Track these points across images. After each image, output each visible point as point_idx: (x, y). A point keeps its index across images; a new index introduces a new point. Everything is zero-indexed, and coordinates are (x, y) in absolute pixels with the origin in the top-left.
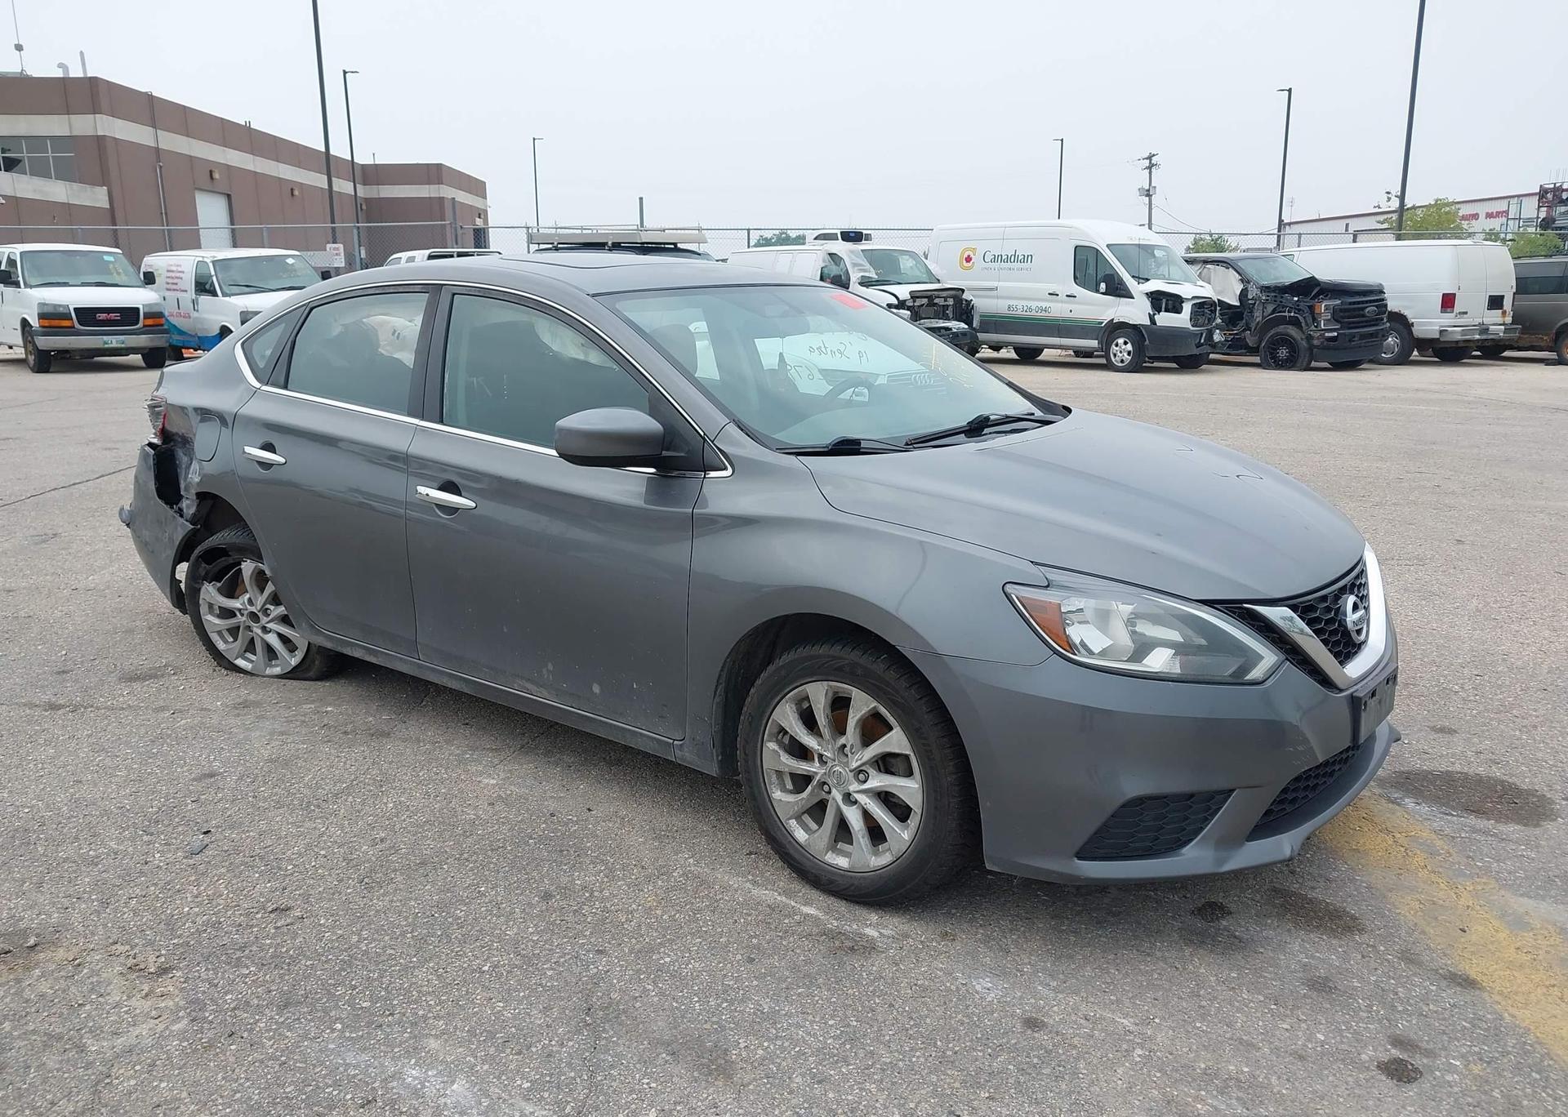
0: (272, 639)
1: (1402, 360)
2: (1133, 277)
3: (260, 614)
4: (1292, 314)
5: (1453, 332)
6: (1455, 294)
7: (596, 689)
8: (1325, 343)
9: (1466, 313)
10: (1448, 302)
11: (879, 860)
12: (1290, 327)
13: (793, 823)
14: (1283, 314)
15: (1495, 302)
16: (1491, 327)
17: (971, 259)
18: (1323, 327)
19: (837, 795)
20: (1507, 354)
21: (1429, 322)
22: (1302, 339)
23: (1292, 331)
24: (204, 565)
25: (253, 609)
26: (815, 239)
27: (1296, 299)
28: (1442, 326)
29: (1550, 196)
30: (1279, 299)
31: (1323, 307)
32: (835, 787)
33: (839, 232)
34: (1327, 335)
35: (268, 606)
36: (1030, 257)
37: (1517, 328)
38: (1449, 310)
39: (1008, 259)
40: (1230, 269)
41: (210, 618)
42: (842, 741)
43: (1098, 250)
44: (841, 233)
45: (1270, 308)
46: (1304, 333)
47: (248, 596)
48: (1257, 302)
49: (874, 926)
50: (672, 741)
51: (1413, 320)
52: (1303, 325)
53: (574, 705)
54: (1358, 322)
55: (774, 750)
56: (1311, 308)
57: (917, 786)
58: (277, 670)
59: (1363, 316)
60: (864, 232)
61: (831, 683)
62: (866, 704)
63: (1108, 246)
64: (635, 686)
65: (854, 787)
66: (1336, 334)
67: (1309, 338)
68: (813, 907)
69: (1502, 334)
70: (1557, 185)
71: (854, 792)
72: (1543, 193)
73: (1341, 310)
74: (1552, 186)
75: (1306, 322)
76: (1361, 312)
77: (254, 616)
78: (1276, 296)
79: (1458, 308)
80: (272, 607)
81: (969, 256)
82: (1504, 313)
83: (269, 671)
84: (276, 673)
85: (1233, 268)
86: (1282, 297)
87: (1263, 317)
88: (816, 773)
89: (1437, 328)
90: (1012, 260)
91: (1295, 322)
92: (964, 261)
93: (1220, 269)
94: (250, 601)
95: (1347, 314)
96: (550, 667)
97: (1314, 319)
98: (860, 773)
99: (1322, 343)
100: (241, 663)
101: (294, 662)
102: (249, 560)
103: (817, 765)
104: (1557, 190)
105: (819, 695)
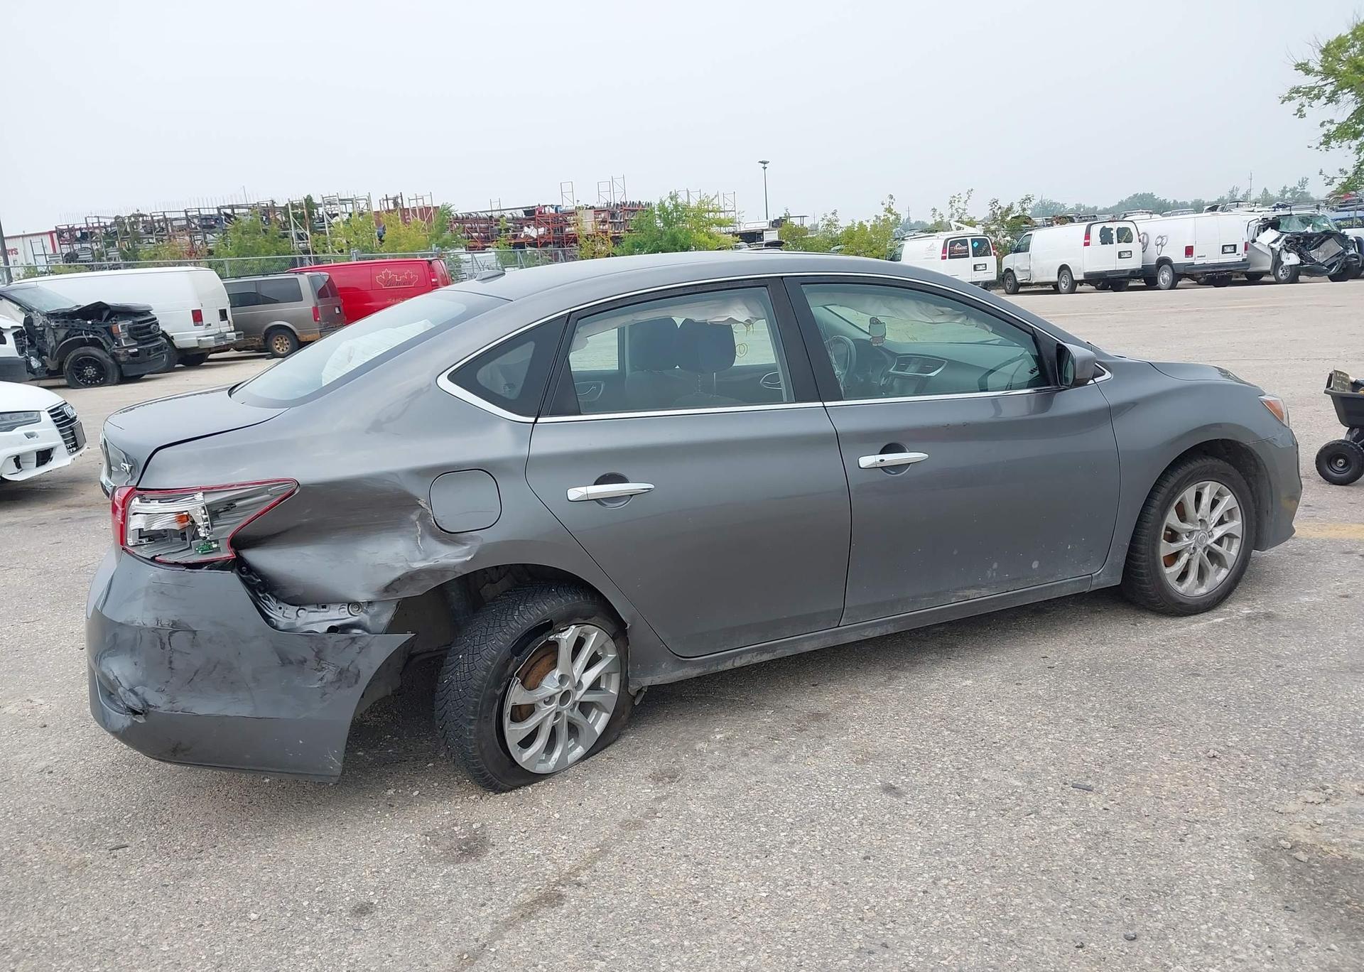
1: (170, 369)
4: (91, 336)
5: (208, 341)
6: (199, 310)
7: (1035, 565)
8: (131, 358)
9: (210, 325)
10: (197, 316)
11: (1222, 574)
12: (91, 348)
13: (1175, 584)
14: (81, 337)
15: (223, 314)
16: (227, 334)
18: (124, 345)
21: (187, 335)
22: (107, 358)
23: (95, 351)
24: (515, 659)
25: (567, 687)
27: (89, 322)
28: (198, 337)
29: (66, 235)
30: (70, 324)
31: (120, 327)
32: (1199, 547)
34: (130, 351)
35: (582, 676)
37: (241, 334)
38: (200, 323)
42: (1199, 518)
45: (62, 333)
46: (106, 351)
47: (558, 672)
48: (47, 329)
50: (1090, 576)
51: (172, 334)
52: (104, 344)
53: (1010, 589)
54: (148, 339)
55: (1166, 543)
56: (109, 330)
59: (150, 333)
61: (1196, 485)
62: (1214, 488)
64: (1069, 547)
66: (136, 350)
67: (114, 356)
69: (235, 339)
70: (70, 226)
71: (1210, 543)
73: (136, 329)
75: (106, 341)
76: (148, 330)
77: (565, 697)
78: (66, 322)
79: (205, 321)
82: (229, 322)
83: (571, 758)
84: (578, 756)
85: (7, 299)
86: (73, 322)
87: (58, 343)
88: (1190, 544)
89: (195, 338)
91: (95, 343)
94: (563, 678)
95: (139, 332)
96: (995, 565)
97: (114, 338)
99: (128, 358)
100: (540, 767)
101: (599, 728)
102: (573, 627)
103: (1187, 540)
104: (71, 230)
105: (1189, 495)
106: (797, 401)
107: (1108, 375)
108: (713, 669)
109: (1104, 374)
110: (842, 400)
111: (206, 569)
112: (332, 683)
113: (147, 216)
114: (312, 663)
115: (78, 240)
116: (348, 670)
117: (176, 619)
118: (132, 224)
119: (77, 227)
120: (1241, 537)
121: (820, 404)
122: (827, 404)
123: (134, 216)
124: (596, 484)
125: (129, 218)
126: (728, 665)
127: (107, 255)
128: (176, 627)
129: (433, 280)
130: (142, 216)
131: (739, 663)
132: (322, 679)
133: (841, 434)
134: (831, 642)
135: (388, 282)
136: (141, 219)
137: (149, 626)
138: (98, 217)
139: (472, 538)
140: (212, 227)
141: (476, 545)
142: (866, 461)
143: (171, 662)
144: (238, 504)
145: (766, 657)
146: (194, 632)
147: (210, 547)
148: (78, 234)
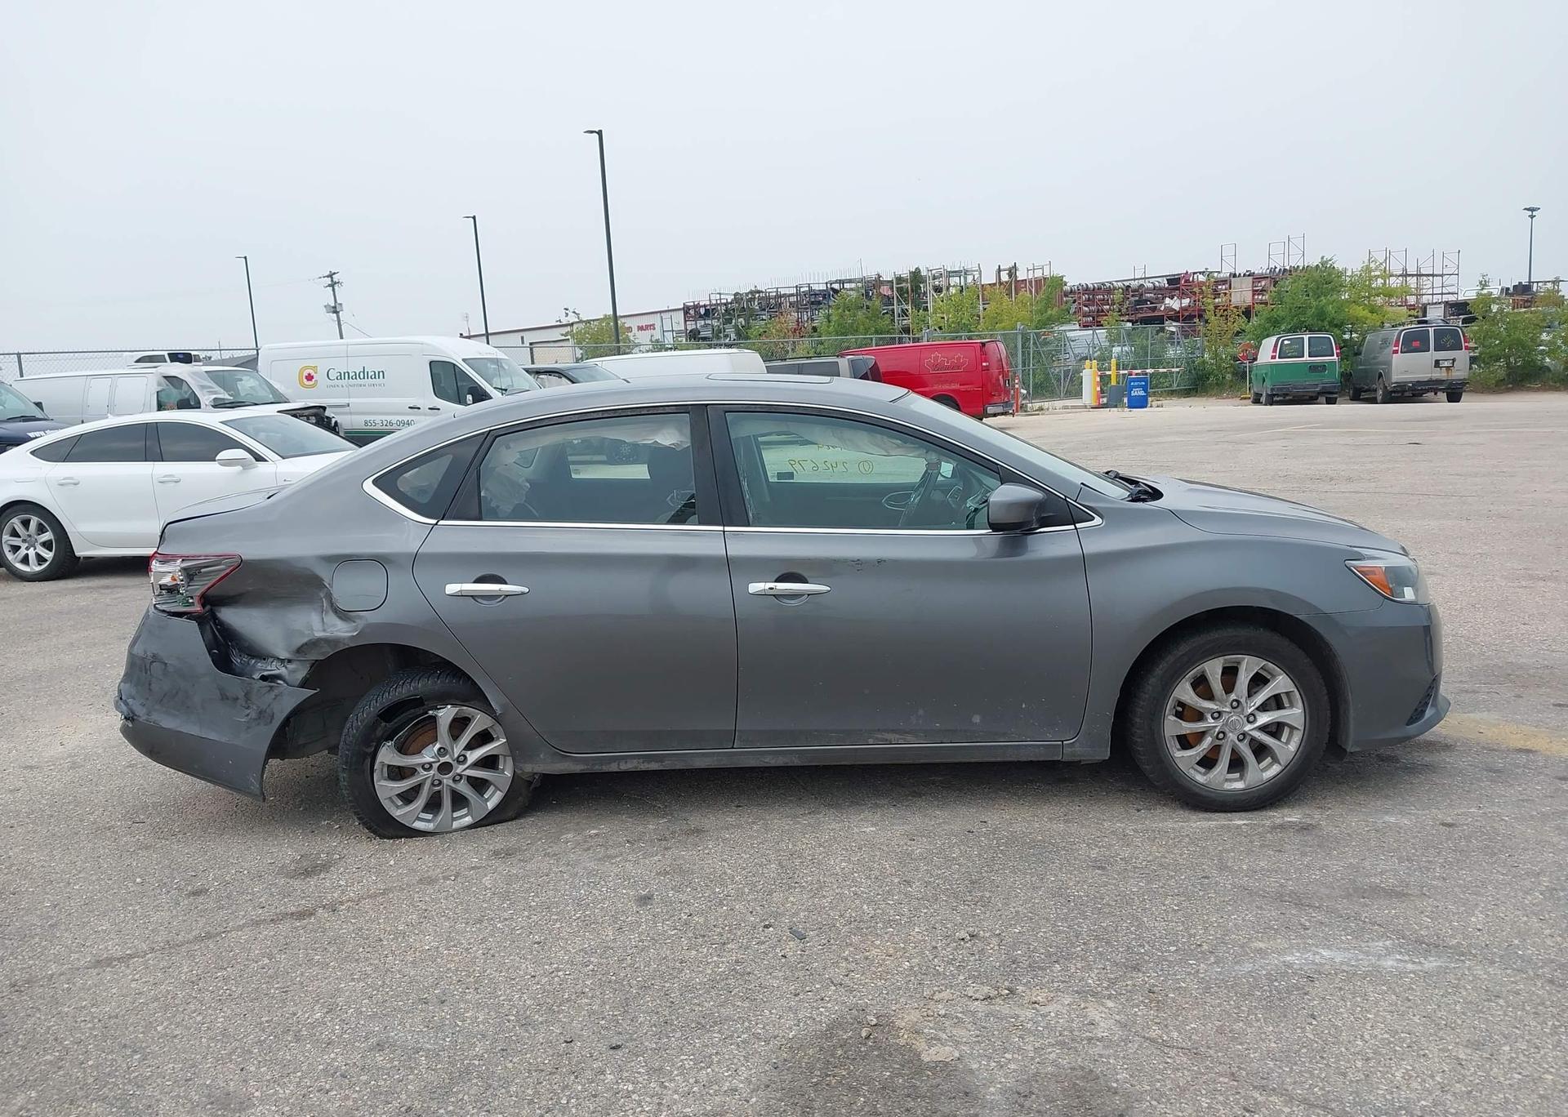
0: (464, 788)
2: (495, 388)
3: (454, 764)
7: (977, 719)
11: (1271, 771)
13: (1192, 771)
17: (312, 377)
19: (1232, 737)
24: (383, 724)
25: (446, 759)
26: (137, 362)
29: (692, 312)
32: (1232, 732)
33: (166, 353)
35: (464, 753)
36: (381, 374)
39: (356, 376)
40: (563, 378)
41: (384, 783)
42: (1233, 696)
43: (454, 365)
44: (169, 354)
47: (438, 746)
50: (1060, 743)
53: (944, 741)
55: (1175, 721)
57: (1300, 711)
58: (468, 820)
60: (193, 353)
61: (1226, 657)
62: (1257, 664)
63: (464, 360)
64: (1024, 706)
65: (1247, 728)
70: (696, 303)
71: (1250, 730)
72: (686, 310)
74: (692, 304)
77: (445, 768)
80: (468, 752)
81: (309, 374)
83: (456, 825)
84: (466, 824)
85: (566, 377)
88: (1216, 727)
90: (362, 377)
92: (305, 380)
94: (442, 751)
96: (921, 712)
98: (1251, 718)
100: (419, 825)
101: (491, 805)
102: (449, 706)
103: (1213, 721)
104: (696, 307)
105: (1213, 669)
106: (700, 524)
107: (1098, 520)
108: (597, 768)
109: (1093, 518)
110: (749, 525)
111: (186, 618)
112: (255, 719)
113: (762, 292)
114: (242, 701)
115: (701, 317)
116: (265, 711)
117: (155, 652)
118: (748, 301)
119: (701, 304)
120: (1302, 728)
121: (721, 528)
122: (727, 529)
123: (751, 292)
124: (475, 582)
125: (747, 294)
126: (614, 767)
127: (724, 331)
128: (155, 658)
129: (984, 364)
130: (759, 292)
131: (624, 767)
132: (248, 715)
133: (731, 559)
134: (725, 763)
136: (757, 295)
137: (140, 655)
138: (720, 294)
139: (360, 618)
140: (819, 303)
141: (360, 624)
142: (755, 587)
143: (150, 684)
144: (203, 570)
145: (654, 766)
146: (166, 664)
147: (188, 602)
148: (702, 311)
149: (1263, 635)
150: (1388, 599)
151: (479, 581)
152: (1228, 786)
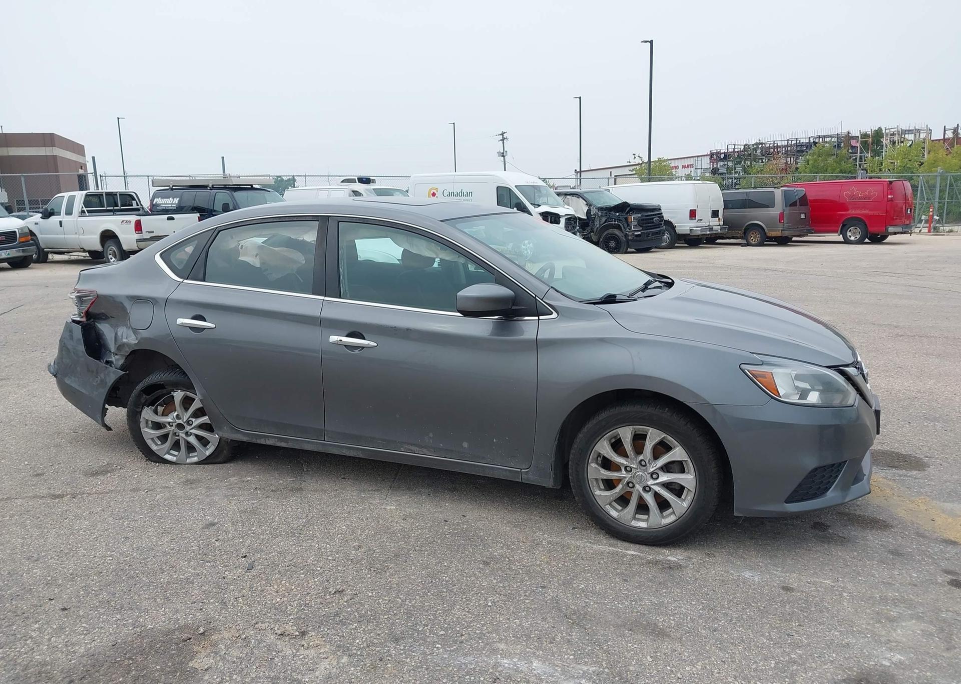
0: (192, 440)
1: (671, 246)
2: (531, 204)
3: (185, 425)
4: (616, 223)
5: (696, 230)
6: (696, 210)
7: (465, 445)
8: (635, 238)
9: (702, 220)
10: (693, 214)
11: (669, 519)
12: (615, 230)
13: (608, 507)
14: (611, 223)
15: (715, 214)
16: (714, 227)
17: (435, 194)
18: (633, 229)
19: (639, 487)
20: (718, 241)
21: (684, 226)
22: (622, 236)
23: (617, 232)
24: (144, 396)
25: (180, 421)
26: (342, 182)
27: (618, 214)
28: (690, 227)
29: (715, 156)
30: (608, 214)
31: (632, 218)
32: (638, 484)
33: (356, 178)
34: (635, 233)
35: (191, 419)
36: (471, 193)
37: (726, 228)
38: (693, 218)
39: (458, 195)
40: (580, 198)
41: (147, 430)
42: (641, 457)
43: (510, 189)
44: (358, 178)
45: (604, 220)
46: (623, 233)
47: (176, 413)
48: (597, 217)
49: (673, 556)
50: (520, 470)
51: (676, 224)
52: (622, 228)
53: (447, 456)
54: (651, 226)
55: (595, 467)
56: (626, 219)
57: (692, 477)
58: (195, 459)
59: (653, 223)
60: (371, 178)
61: (634, 427)
62: (659, 436)
63: (516, 186)
64: (495, 441)
65: (650, 482)
66: (640, 233)
67: (626, 236)
68: (632, 551)
69: (719, 231)
70: (718, 151)
71: (652, 485)
72: (711, 155)
73: (642, 220)
74: (716, 151)
75: (624, 226)
76: (652, 221)
77: (180, 427)
78: (606, 213)
79: (698, 217)
80: (193, 420)
81: (434, 193)
82: (719, 219)
83: (189, 461)
84: (195, 461)
85: (581, 197)
86: (610, 213)
87: (600, 225)
88: (625, 477)
89: (688, 228)
90: (460, 195)
91: (618, 227)
92: (431, 196)
93: (574, 198)
94: (178, 417)
95: (645, 222)
96: (431, 435)
97: (628, 225)
98: (654, 475)
99: (633, 238)
100: (168, 457)
101: (208, 453)
102: (180, 391)
103: (625, 473)
104: (718, 153)
105: (626, 434)
106: (314, 294)
107: (555, 315)
108: (254, 441)
109: (552, 313)
110: (340, 297)
111: (79, 325)
112: (100, 385)
113: (764, 144)
114: (95, 374)
115: (721, 160)
118: (753, 149)
119: (722, 152)
120: (694, 491)
121: (323, 298)
122: (327, 298)
123: (757, 144)
124: (191, 319)
125: (753, 145)
126: (262, 442)
127: (735, 169)
129: (890, 197)
130: (762, 144)
132: (96, 381)
133: (322, 319)
134: (321, 449)
135: (852, 196)
136: (760, 146)
138: (735, 145)
139: (140, 333)
141: (140, 337)
142: (334, 338)
145: (283, 445)
147: (81, 315)
148: (722, 156)
149: (666, 414)
150: (772, 397)
151: (194, 318)
152: (634, 523)
